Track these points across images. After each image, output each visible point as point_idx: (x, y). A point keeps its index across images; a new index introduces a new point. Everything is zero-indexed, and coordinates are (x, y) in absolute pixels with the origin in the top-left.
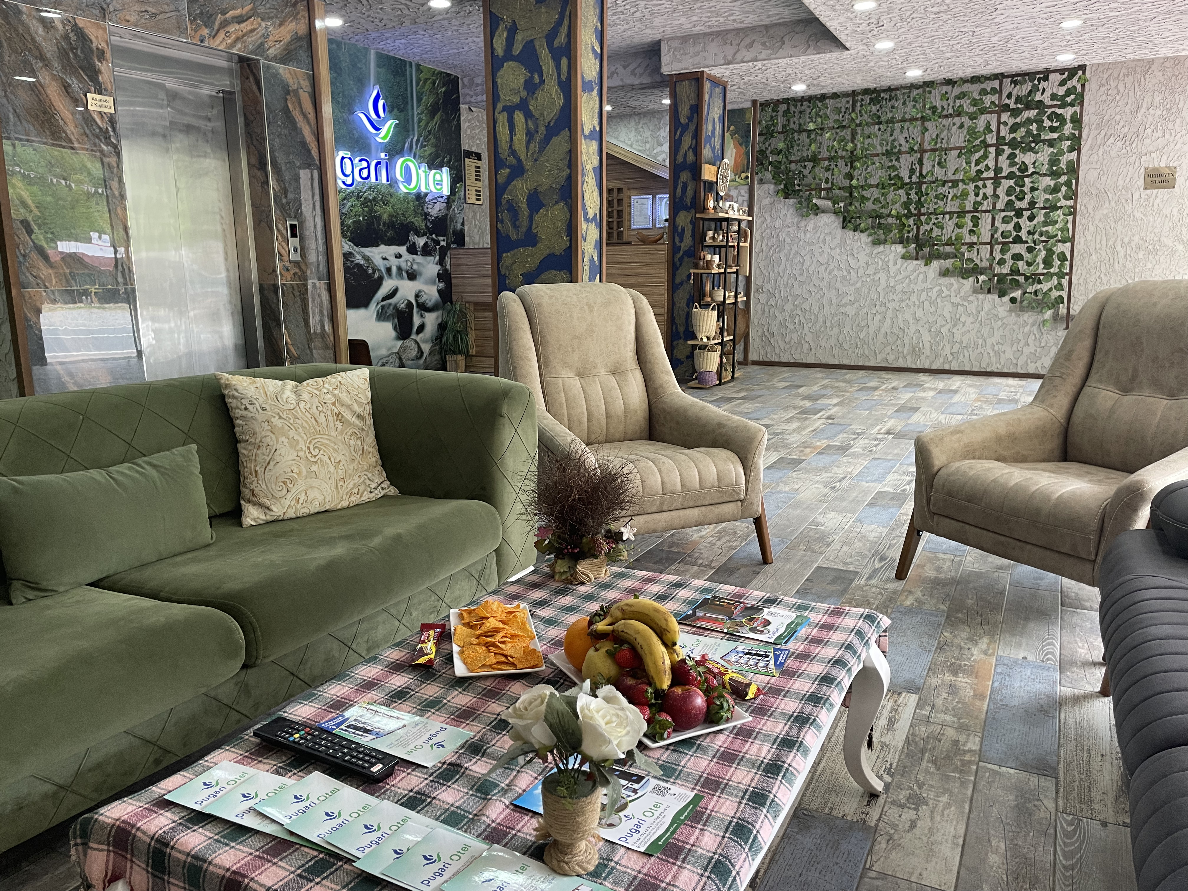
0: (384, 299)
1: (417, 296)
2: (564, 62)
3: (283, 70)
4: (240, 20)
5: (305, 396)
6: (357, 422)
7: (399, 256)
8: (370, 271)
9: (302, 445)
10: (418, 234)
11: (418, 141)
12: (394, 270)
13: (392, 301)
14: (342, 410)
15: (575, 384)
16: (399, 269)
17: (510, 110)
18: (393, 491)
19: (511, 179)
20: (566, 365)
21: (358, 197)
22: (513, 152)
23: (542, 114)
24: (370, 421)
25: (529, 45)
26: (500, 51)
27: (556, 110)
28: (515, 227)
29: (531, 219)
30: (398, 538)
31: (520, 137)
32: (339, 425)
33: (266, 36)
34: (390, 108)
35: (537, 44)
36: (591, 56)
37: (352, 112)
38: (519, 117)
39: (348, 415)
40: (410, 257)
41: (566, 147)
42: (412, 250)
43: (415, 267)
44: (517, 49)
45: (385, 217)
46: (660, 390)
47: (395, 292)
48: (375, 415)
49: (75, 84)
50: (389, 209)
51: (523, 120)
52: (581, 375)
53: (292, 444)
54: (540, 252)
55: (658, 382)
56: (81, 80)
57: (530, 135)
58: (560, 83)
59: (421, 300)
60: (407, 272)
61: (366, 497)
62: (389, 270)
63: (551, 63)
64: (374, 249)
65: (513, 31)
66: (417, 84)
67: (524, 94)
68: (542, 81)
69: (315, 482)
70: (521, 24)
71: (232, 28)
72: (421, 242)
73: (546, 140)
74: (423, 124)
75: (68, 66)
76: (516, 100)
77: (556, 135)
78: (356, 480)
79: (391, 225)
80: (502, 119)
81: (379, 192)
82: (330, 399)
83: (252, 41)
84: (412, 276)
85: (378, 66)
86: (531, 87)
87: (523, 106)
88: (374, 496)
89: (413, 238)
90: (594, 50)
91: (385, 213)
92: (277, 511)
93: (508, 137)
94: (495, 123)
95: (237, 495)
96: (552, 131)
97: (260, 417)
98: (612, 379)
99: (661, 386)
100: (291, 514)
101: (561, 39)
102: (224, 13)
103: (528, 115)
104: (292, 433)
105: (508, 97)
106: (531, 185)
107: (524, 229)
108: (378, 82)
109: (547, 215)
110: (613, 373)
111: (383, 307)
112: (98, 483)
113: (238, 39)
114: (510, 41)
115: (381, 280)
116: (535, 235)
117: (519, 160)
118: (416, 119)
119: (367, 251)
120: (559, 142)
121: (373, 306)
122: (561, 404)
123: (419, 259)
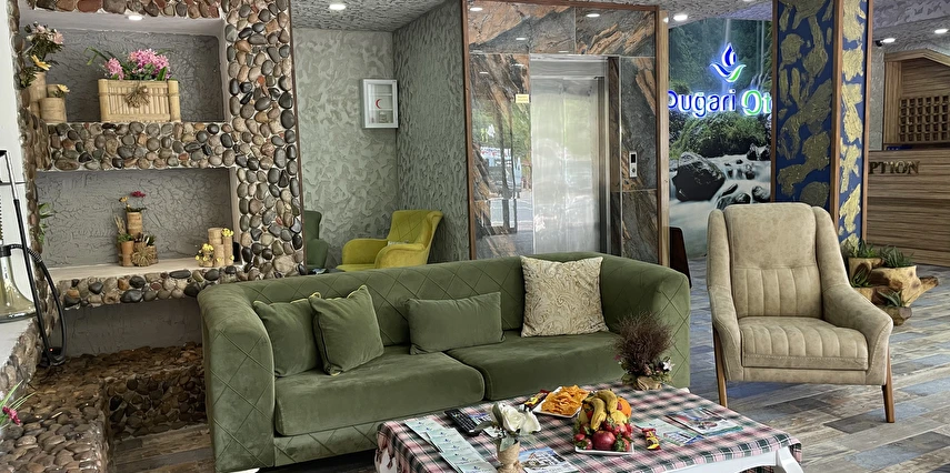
0: (724, 194)
1: (754, 191)
2: (829, 31)
3: (634, 60)
4: (608, 35)
5: (561, 271)
6: (588, 287)
7: (740, 162)
8: (714, 174)
9: (554, 297)
10: (758, 144)
11: (763, 76)
12: (735, 172)
13: (732, 195)
14: (580, 280)
15: (757, 273)
16: (740, 171)
17: (789, 68)
18: (605, 329)
19: (787, 116)
20: (751, 260)
21: (709, 122)
22: (790, 97)
23: (812, 69)
24: (597, 287)
25: (805, 22)
26: (783, 28)
27: (822, 66)
28: (790, 150)
29: (801, 144)
30: (580, 352)
31: (796, 86)
32: (577, 288)
33: (624, 42)
34: (740, 58)
35: (810, 21)
36: (856, 23)
37: (708, 65)
38: (796, 72)
39: (583, 283)
40: (750, 162)
41: (829, 91)
42: (752, 157)
43: (754, 169)
44: (795, 26)
45: (730, 134)
46: (829, 283)
47: (735, 188)
48: (602, 284)
49: (509, 90)
50: (734, 129)
51: (798, 74)
52: (764, 267)
53: (549, 296)
54: (807, 168)
55: (829, 276)
56: (513, 88)
57: (803, 84)
58: (826, 46)
59: (757, 194)
60: (746, 174)
61: (587, 330)
62: (730, 173)
63: (820, 33)
64: (719, 158)
65: (793, 12)
66: (766, 35)
67: (800, 56)
68: (813, 46)
69: (560, 319)
70: (799, 8)
71: (602, 42)
72: (761, 150)
73: (815, 87)
74: (768, 64)
75: (507, 82)
76: (794, 60)
77: (822, 83)
78: (583, 320)
79: (735, 140)
80: (783, 74)
81: (726, 117)
82: (574, 273)
83: (614, 47)
84: (750, 176)
85: (732, 29)
86: (805, 51)
87: (799, 64)
88: (592, 330)
89: (753, 148)
90: (859, 18)
91: (730, 132)
92: (538, 331)
93: (787, 87)
94: (778, 77)
95: (522, 321)
96: (819, 81)
97: (535, 281)
98: (790, 272)
99: (831, 280)
100: (544, 333)
101: (828, 14)
102: (598, 34)
103: (802, 70)
104: (549, 291)
105: (787, 59)
106: (802, 120)
107: (795, 152)
108: (731, 40)
109: (813, 142)
110: (792, 268)
111: (723, 200)
112: (451, 306)
113: (606, 47)
114: (791, 20)
115: (723, 180)
116: (804, 156)
117: (794, 103)
118: (762, 61)
119: (713, 160)
120: (823, 89)
121: (715, 199)
122: (743, 287)
123: (757, 163)
